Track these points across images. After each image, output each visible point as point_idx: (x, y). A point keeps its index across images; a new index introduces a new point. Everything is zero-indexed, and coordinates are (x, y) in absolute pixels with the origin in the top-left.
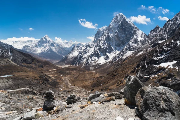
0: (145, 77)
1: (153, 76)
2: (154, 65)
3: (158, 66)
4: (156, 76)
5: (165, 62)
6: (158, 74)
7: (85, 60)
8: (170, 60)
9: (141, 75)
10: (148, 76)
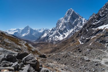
0: (87, 38)
1: (93, 37)
2: (93, 29)
3: (96, 29)
4: (96, 36)
5: (102, 25)
6: (97, 35)
7: (50, 38)
8: (106, 23)
9: (83, 38)
10: (89, 38)
